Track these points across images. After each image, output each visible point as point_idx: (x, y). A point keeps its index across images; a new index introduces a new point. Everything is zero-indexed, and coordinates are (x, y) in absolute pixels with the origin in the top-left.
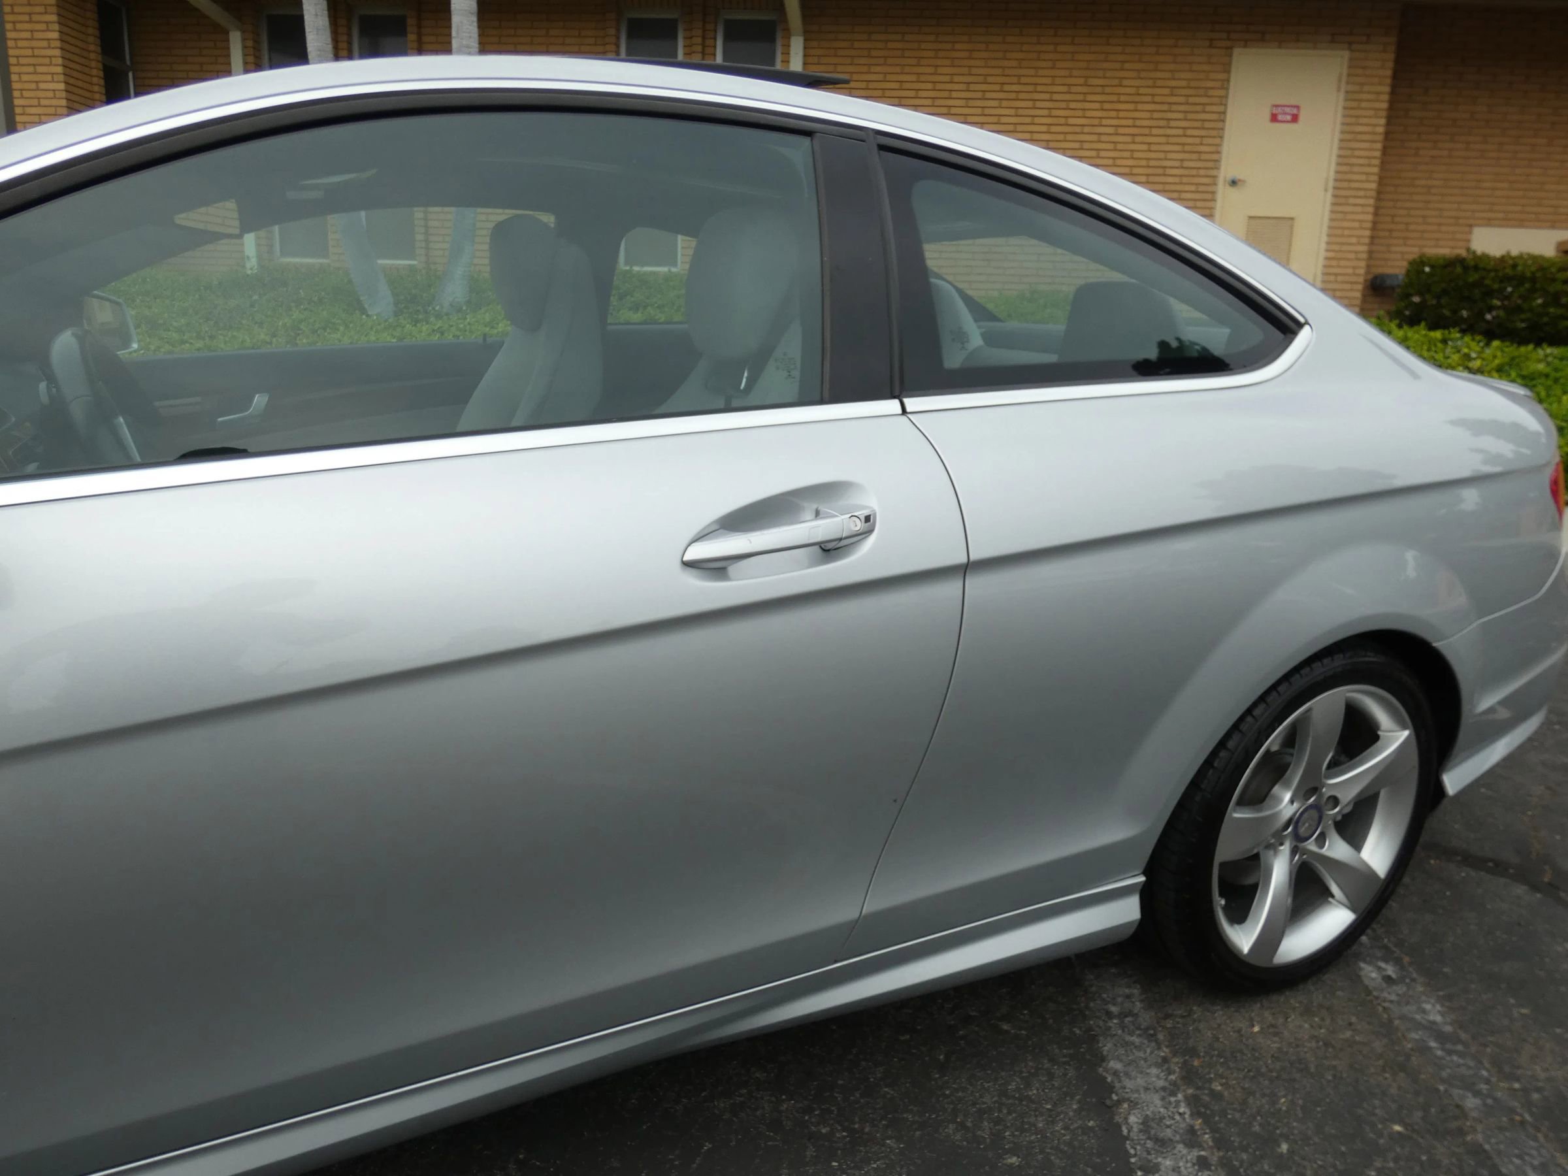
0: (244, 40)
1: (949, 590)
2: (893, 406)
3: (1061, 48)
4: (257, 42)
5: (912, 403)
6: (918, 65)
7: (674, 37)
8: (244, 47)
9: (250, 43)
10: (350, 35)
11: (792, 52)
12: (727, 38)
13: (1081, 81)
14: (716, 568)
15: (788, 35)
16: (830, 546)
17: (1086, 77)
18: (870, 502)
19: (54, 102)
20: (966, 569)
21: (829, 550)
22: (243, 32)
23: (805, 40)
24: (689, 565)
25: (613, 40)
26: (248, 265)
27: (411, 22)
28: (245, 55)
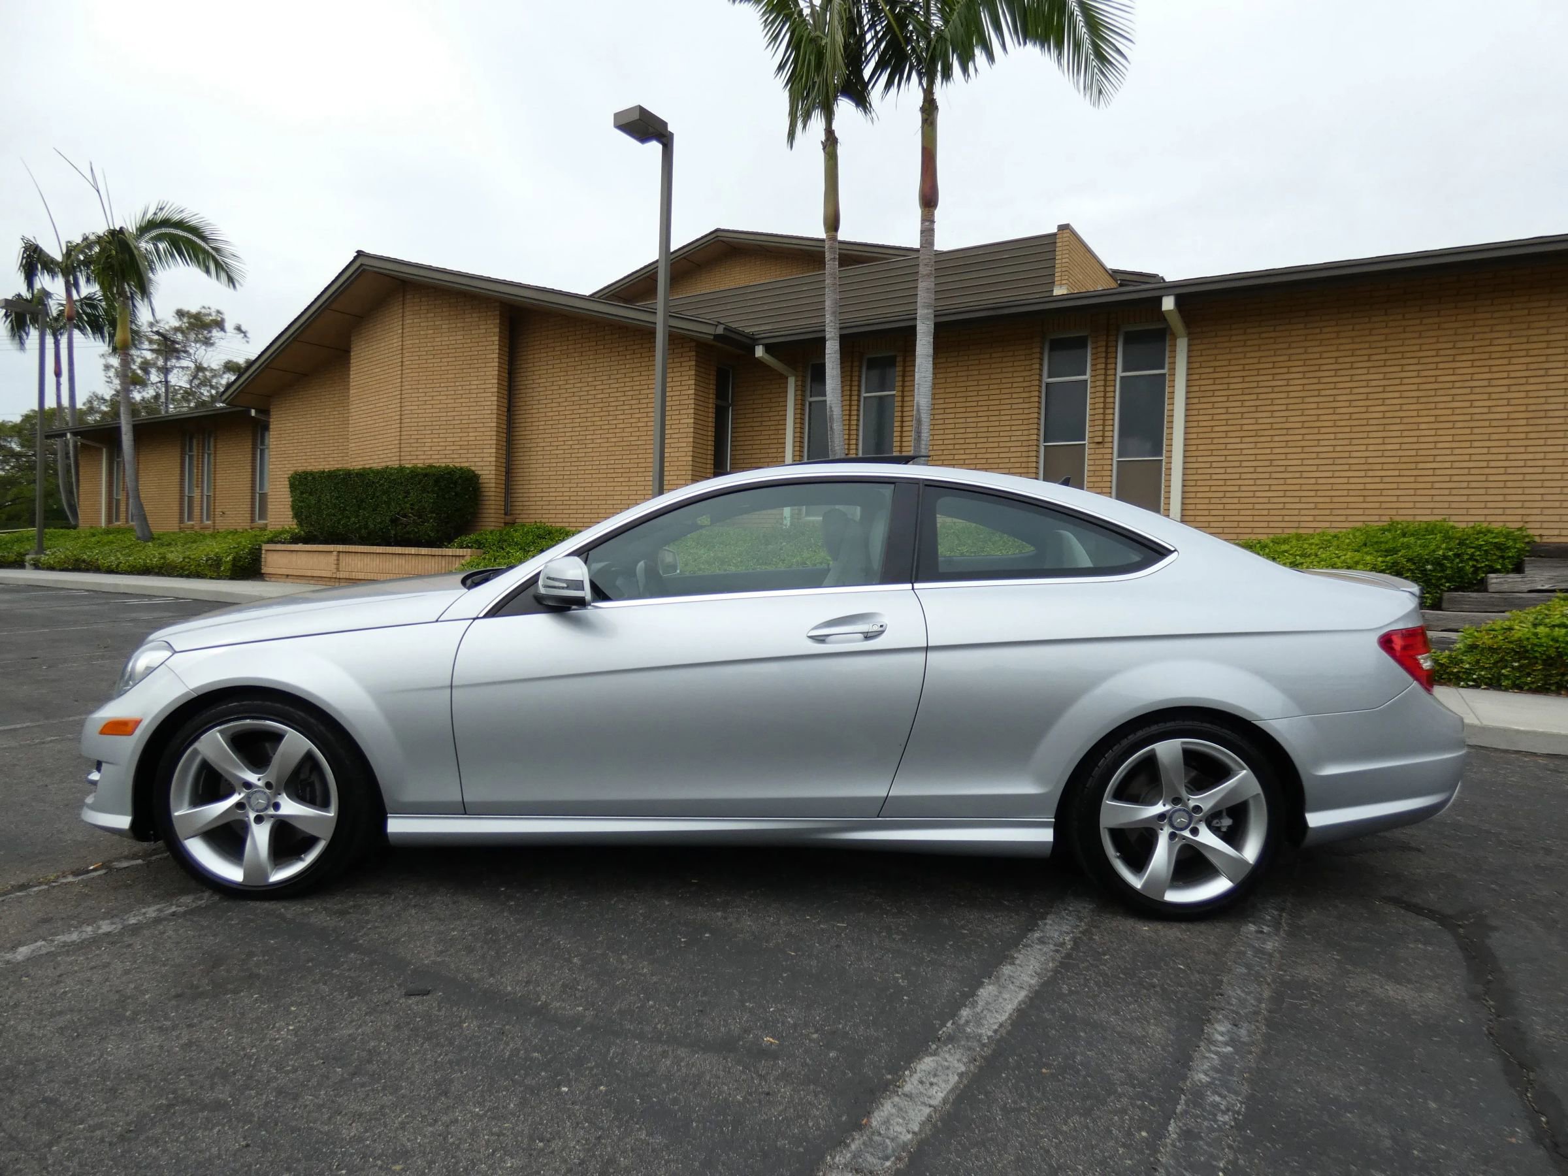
0: (796, 381)
1: (919, 657)
2: (909, 586)
3: (1425, 321)
4: (804, 381)
5: (916, 586)
6: (1289, 348)
7: (1085, 346)
8: (796, 386)
9: (800, 383)
10: (860, 371)
11: (1178, 349)
12: (1126, 343)
13: (1450, 345)
14: (821, 639)
15: (1174, 337)
16: (869, 635)
17: (1455, 342)
18: (884, 620)
19: (687, 430)
20: (927, 649)
21: (868, 636)
22: (796, 376)
23: (1189, 340)
24: (810, 637)
25: (1038, 355)
26: (785, 522)
27: (899, 359)
28: (796, 391)
